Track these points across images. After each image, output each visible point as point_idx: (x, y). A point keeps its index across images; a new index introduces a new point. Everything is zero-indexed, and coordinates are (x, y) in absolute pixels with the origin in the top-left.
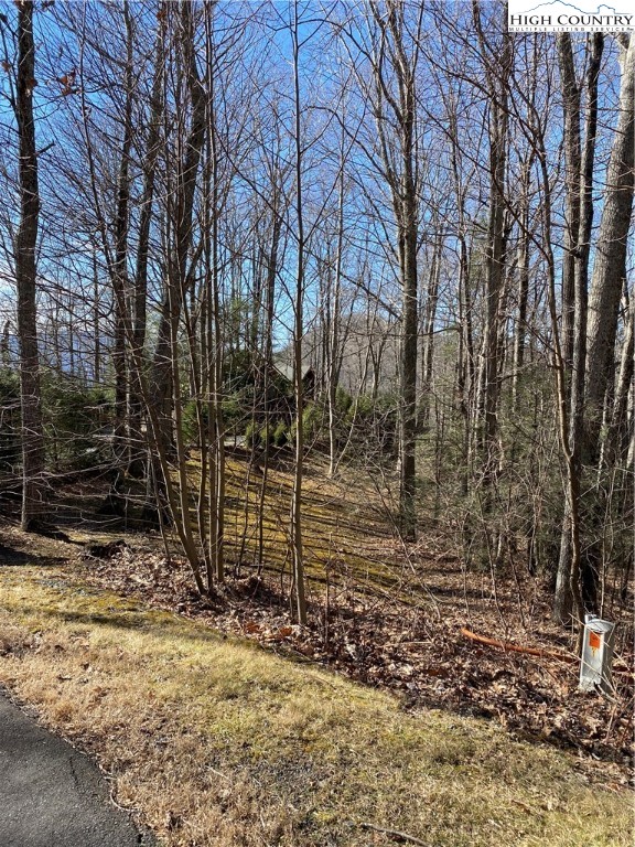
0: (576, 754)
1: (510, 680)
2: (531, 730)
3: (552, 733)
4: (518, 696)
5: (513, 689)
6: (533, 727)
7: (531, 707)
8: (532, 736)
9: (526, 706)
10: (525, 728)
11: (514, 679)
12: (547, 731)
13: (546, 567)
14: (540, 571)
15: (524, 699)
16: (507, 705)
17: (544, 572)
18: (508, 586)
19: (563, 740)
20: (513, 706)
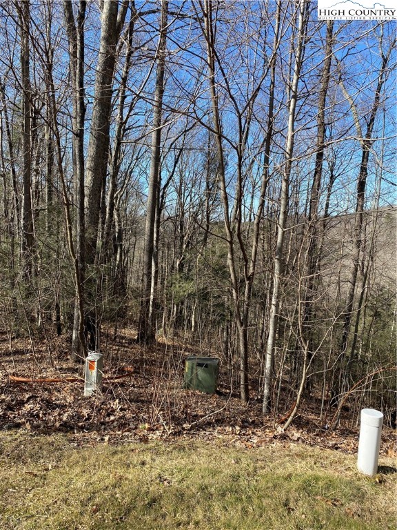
0: (74, 433)
1: (36, 400)
2: (47, 427)
3: (61, 425)
4: (41, 409)
5: (38, 406)
6: (49, 425)
7: (49, 414)
8: (48, 430)
9: (46, 414)
10: (44, 427)
11: (38, 399)
12: (58, 424)
13: (68, 328)
14: (64, 331)
15: (45, 410)
16: (33, 416)
17: (67, 331)
18: (44, 343)
19: (66, 428)
20: (38, 416)
